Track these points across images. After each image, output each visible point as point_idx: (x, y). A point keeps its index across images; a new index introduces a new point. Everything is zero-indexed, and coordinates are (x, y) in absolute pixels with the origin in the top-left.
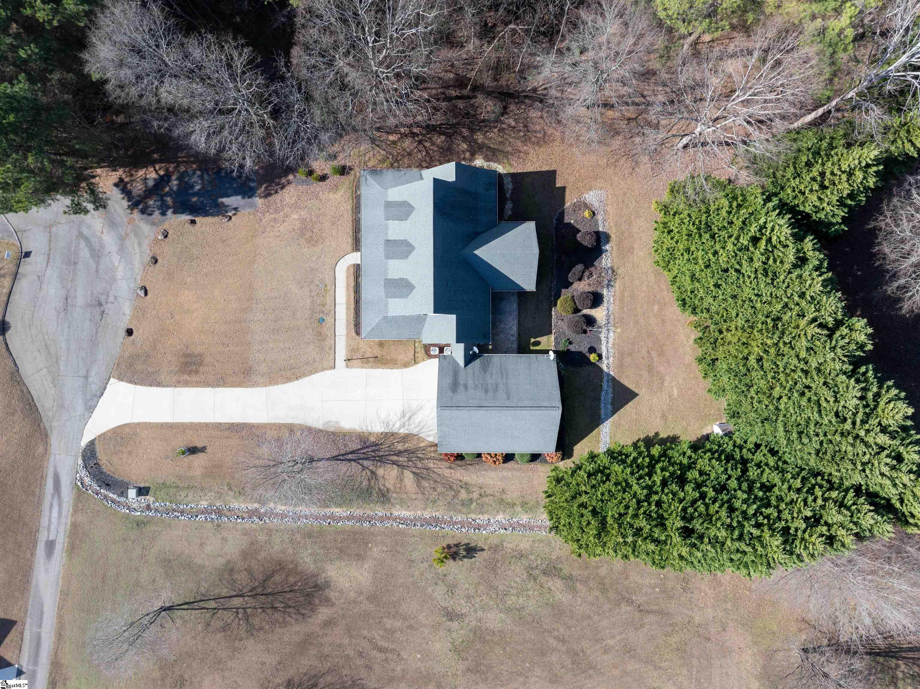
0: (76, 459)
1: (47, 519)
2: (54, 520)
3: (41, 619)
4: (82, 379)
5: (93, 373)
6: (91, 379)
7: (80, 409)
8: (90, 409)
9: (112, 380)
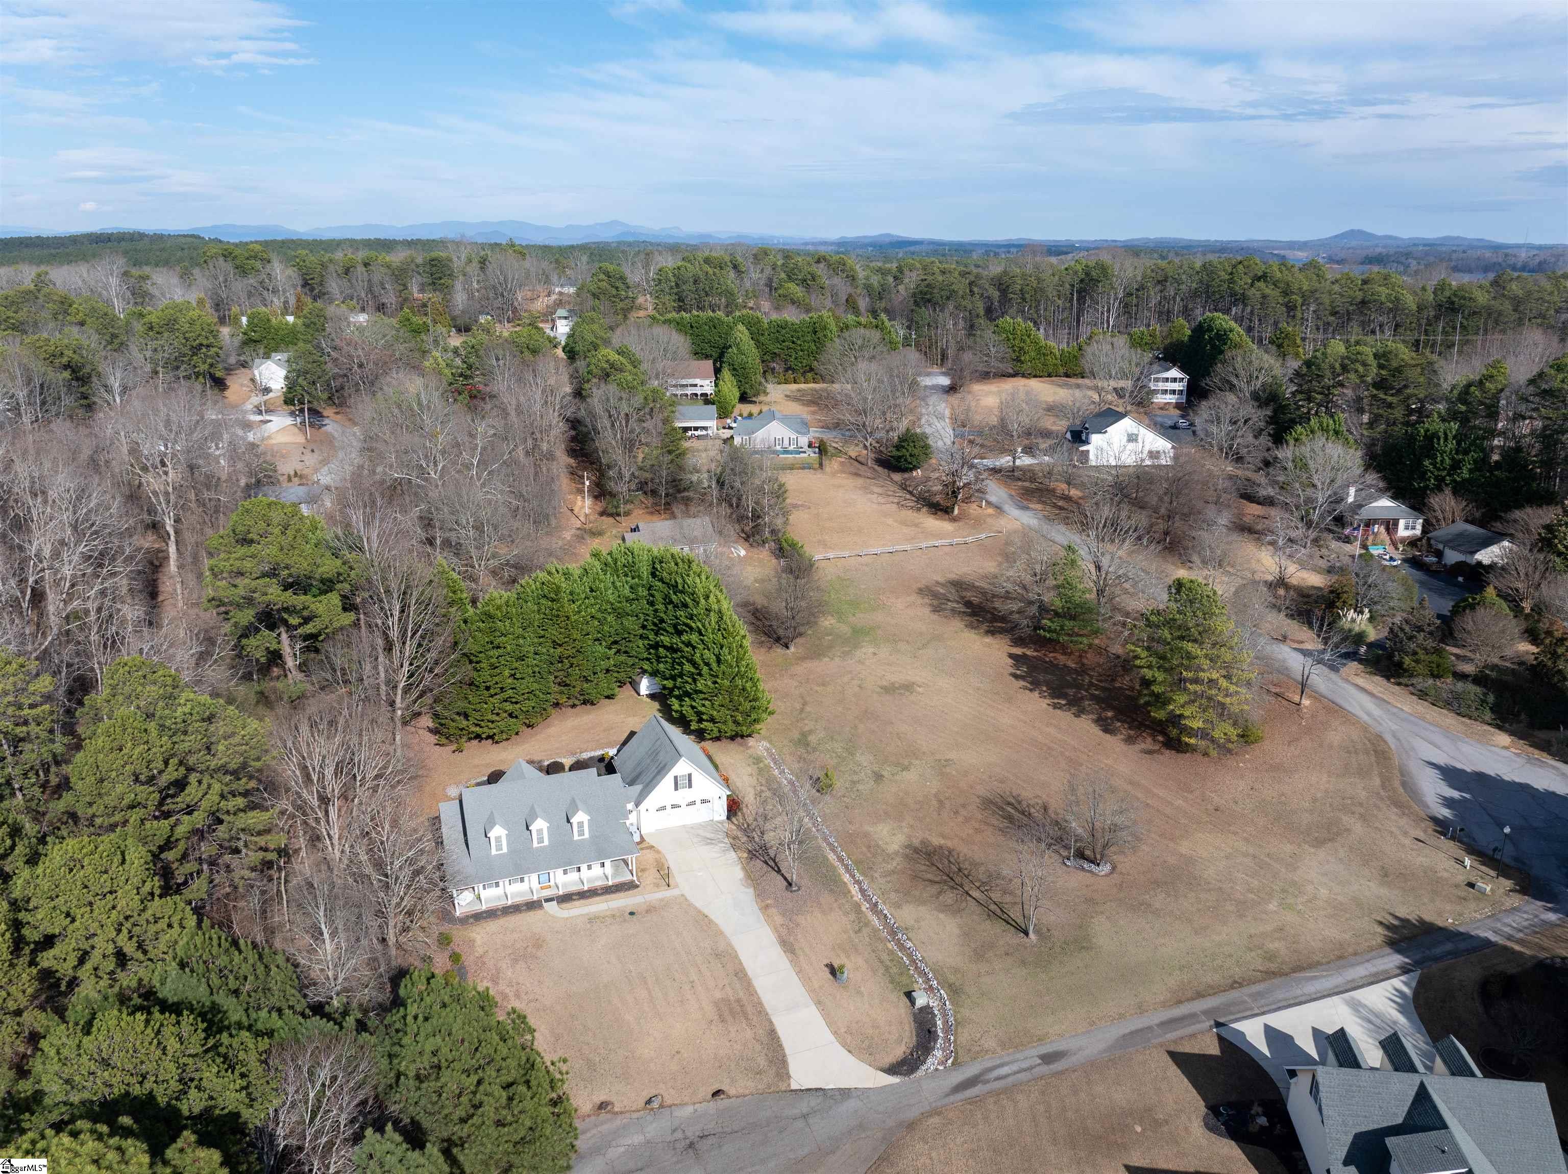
0: (921, 1078)
1: (1019, 1075)
2: (1014, 1067)
3: (1141, 1030)
4: (811, 1121)
5: (796, 1112)
6: (805, 1111)
7: (851, 1104)
8: (845, 1093)
9: (794, 1086)
